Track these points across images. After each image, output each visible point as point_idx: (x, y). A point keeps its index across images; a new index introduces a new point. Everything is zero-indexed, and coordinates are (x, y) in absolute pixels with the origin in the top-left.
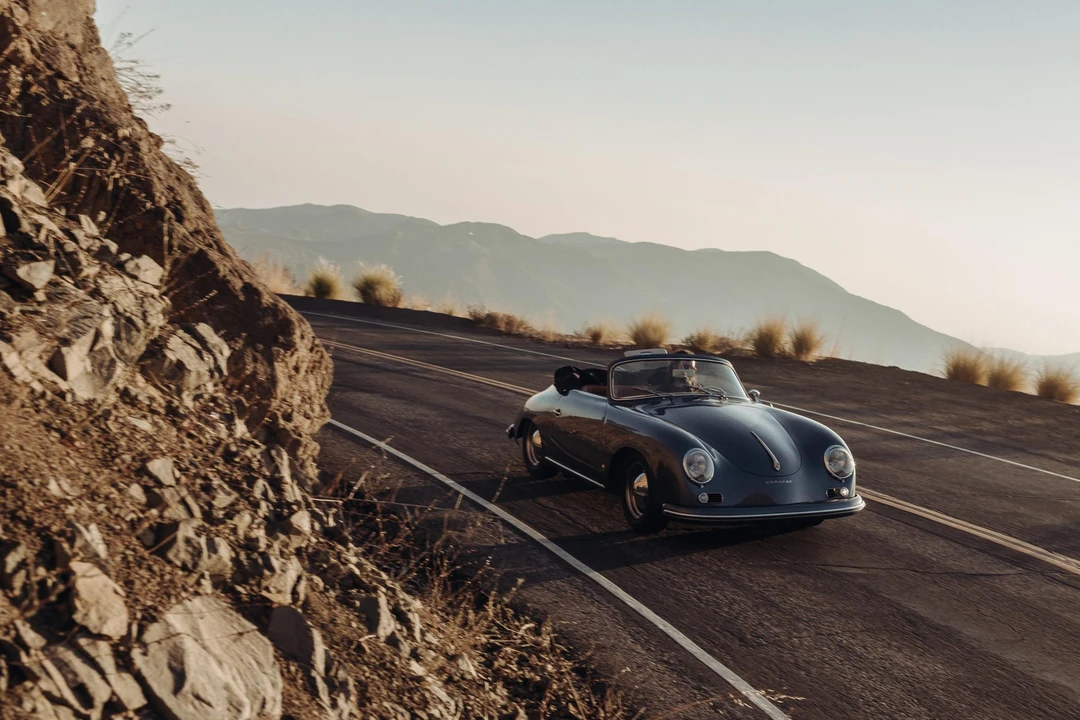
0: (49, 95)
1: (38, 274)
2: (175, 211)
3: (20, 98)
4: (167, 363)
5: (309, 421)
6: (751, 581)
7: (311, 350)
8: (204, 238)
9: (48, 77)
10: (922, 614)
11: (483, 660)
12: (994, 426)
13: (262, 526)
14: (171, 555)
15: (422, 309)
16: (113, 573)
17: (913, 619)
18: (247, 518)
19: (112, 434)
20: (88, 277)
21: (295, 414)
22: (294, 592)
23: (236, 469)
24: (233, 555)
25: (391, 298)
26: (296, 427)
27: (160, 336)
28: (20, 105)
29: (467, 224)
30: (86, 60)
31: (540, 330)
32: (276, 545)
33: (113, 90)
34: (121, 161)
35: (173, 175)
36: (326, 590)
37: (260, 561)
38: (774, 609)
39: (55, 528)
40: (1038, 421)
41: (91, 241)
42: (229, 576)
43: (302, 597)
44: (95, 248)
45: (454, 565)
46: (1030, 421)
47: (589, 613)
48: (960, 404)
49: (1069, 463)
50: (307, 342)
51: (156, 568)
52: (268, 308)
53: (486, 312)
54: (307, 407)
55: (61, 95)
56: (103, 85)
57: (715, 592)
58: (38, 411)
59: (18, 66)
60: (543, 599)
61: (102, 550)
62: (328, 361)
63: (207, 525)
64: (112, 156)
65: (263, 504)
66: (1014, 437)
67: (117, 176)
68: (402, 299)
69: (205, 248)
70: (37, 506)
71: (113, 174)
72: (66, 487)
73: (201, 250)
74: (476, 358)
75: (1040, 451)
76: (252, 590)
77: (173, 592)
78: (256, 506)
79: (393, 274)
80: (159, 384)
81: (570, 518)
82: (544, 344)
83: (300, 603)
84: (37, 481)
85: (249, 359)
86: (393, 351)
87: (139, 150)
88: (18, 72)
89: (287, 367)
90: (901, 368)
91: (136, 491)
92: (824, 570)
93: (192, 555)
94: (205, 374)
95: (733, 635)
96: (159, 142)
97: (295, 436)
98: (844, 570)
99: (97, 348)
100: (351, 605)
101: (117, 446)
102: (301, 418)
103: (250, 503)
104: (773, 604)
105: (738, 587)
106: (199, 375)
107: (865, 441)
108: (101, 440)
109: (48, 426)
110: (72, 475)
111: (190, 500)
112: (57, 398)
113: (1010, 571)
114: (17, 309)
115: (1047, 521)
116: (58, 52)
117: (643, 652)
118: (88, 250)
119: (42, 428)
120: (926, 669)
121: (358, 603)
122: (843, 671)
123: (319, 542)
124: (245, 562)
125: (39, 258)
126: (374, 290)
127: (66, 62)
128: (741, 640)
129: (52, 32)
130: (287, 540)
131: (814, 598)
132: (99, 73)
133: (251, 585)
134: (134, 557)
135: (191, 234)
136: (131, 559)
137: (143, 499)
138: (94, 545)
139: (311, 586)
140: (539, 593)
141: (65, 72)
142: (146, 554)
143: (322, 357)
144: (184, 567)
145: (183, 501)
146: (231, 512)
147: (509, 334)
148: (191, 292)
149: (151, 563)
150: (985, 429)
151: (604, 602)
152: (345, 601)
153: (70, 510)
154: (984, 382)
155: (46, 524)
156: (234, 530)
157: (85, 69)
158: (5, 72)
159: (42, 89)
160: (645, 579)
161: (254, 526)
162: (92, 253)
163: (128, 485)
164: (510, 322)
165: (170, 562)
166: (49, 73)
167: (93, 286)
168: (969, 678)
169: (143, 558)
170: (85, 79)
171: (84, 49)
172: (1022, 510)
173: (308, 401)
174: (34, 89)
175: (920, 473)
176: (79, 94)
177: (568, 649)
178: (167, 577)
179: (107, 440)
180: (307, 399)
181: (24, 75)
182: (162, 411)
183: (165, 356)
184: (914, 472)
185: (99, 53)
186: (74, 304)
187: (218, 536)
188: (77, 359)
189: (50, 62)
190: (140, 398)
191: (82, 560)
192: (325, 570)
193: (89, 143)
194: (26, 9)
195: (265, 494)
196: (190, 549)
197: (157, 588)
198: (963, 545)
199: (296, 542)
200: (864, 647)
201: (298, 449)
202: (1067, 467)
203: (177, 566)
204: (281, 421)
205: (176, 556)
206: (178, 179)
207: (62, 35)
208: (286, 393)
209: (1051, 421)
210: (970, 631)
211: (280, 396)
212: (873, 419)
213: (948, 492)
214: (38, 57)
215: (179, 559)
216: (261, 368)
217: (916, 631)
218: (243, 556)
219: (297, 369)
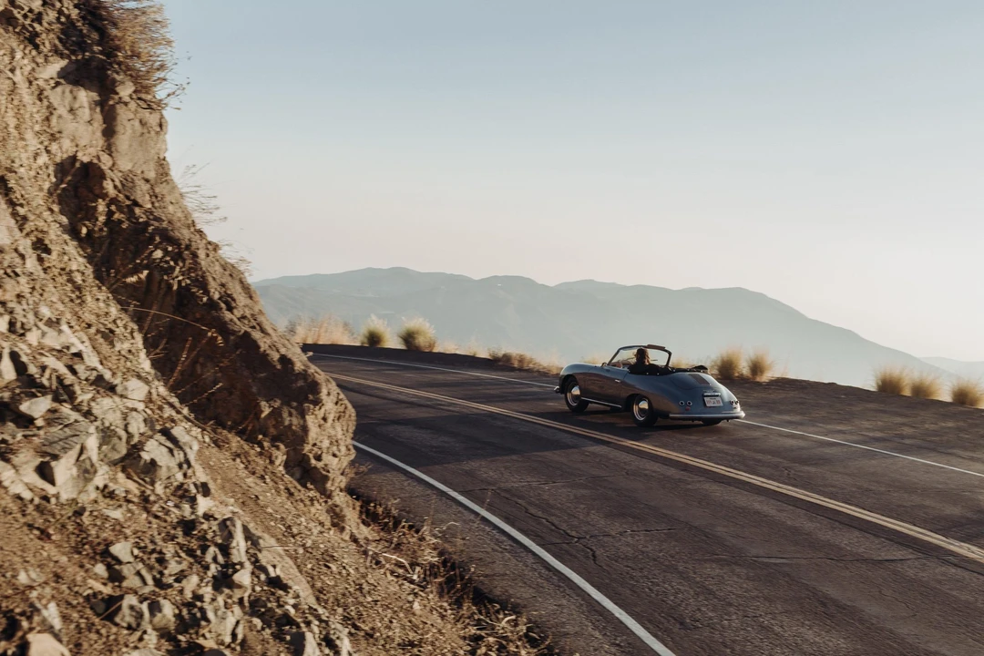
0: (128, 219)
1: (37, 407)
2: (227, 303)
3: (105, 224)
4: (142, 462)
5: (337, 459)
6: (695, 573)
7: (336, 403)
8: (249, 321)
9: (128, 206)
10: (832, 596)
11: (469, 648)
12: (912, 430)
13: (210, 584)
14: (117, 619)
15: (453, 352)
16: (65, 639)
17: (824, 601)
18: (194, 579)
19: (85, 525)
20: (82, 402)
21: (324, 456)
22: (234, 635)
23: (193, 540)
24: (177, 611)
25: (427, 344)
26: (326, 465)
27: (139, 441)
28: (105, 229)
29: (496, 277)
30: (157, 190)
31: (545, 365)
32: (221, 599)
33: (180, 210)
34: (184, 266)
35: (227, 273)
36: (263, 629)
37: (199, 615)
38: (711, 597)
39: (18, 610)
40: (950, 424)
41: (88, 373)
42: (173, 628)
43: (240, 637)
44: (92, 378)
45: (448, 571)
46: (944, 424)
47: (559, 606)
48: (885, 412)
49: (972, 459)
50: (333, 398)
51: (103, 631)
52: (300, 373)
53: (503, 353)
54: (335, 448)
55: (137, 219)
56: (171, 208)
57: (664, 583)
58: (24, 515)
59: (104, 200)
60: (524, 595)
61: (57, 623)
62: (351, 411)
63: (157, 590)
64: (176, 264)
65: (213, 567)
66: (929, 439)
67: (180, 278)
68: (436, 345)
69: (249, 330)
70: (6, 594)
71: (177, 277)
72: (33, 575)
73: (246, 332)
74: (492, 392)
75: (950, 451)
76: (191, 638)
77: (115, 649)
78: (207, 568)
79: (428, 325)
80: (136, 478)
81: (553, 524)
82: (549, 377)
83: (238, 641)
84: (8, 575)
85: (285, 415)
86: (426, 389)
87: (197, 257)
88: (103, 203)
89: (316, 418)
90: (838, 383)
91: (100, 569)
92: (755, 561)
93: (136, 618)
94: (173, 468)
95: (675, 619)
96: (216, 247)
97: (324, 473)
98: (773, 561)
99: (81, 458)
100: (282, 640)
101: (89, 535)
102: (331, 457)
103: (202, 566)
104: (711, 592)
105: (684, 579)
106: (169, 469)
107: (803, 448)
108: (76, 531)
109: (31, 526)
110: (42, 565)
111: (144, 572)
112: (44, 502)
113: (910, 557)
114: (19, 436)
115: (948, 512)
116: (135, 186)
117: (600, 637)
118: (87, 380)
119: (25, 528)
120: (831, 644)
121: (288, 638)
122: (761, 648)
123: (263, 590)
124: (187, 617)
125: (39, 394)
126: (414, 338)
127: (142, 194)
128: (681, 624)
129: (130, 171)
130: (231, 593)
131: (745, 585)
132: (168, 199)
133: (191, 634)
134: (87, 623)
135: (239, 319)
136: (83, 626)
137: (105, 574)
138: (50, 619)
139: (250, 627)
140: (522, 590)
141: (140, 201)
142: (97, 620)
143: (346, 408)
144: (129, 627)
145: (138, 573)
146: (180, 577)
147: (521, 370)
148: (238, 365)
149: (99, 627)
150: (904, 433)
151: (574, 595)
152: (278, 636)
153: (34, 594)
154: (907, 392)
155: (11, 607)
156: (181, 592)
157: (156, 197)
158: (94, 204)
159: (122, 216)
160: (609, 573)
161: (203, 584)
162: (90, 382)
163: (93, 565)
164: (521, 360)
165: (117, 625)
166: (128, 203)
167: (86, 409)
168: (865, 650)
169: (93, 624)
170: (157, 204)
171: (156, 181)
172: (927, 503)
173: (335, 443)
174: (117, 216)
175: (846, 474)
176: (151, 217)
177: (540, 636)
178: (112, 637)
179: (81, 531)
180: (334, 442)
181: (108, 206)
182: (136, 500)
183: (140, 457)
184: (840, 473)
185: (168, 183)
186: (66, 426)
187: (165, 598)
188: (64, 470)
189: (128, 194)
190: (117, 492)
191: (39, 632)
192: (263, 613)
193: (158, 254)
194: (110, 155)
195: (215, 559)
196: (134, 614)
197: (103, 647)
198: (874, 535)
199: (237, 594)
200: (781, 627)
201: (327, 483)
202: (971, 463)
203: (123, 627)
204: (313, 462)
205: (122, 619)
206: (231, 275)
207: (139, 172)
208: (316, 439)
209: (961, 424)
210: (872, 609)
211: (311, 442)
212: (811, 429)
213: (868, 490)
214: (119, 192)
215: (124, 622)
216: (295, 421)
217: (828, 612)
218: (185, 612)
219: (325, 419)
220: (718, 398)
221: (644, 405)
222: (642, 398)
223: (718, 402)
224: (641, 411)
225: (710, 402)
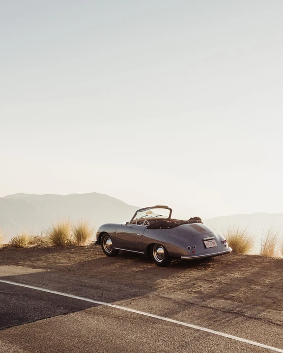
220: (214, 241)
221: (161, 250)
222: (158, 246)
223: (214, 243)
224: (159, 255)
225: (209, 244)
